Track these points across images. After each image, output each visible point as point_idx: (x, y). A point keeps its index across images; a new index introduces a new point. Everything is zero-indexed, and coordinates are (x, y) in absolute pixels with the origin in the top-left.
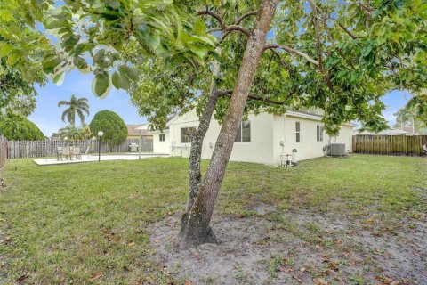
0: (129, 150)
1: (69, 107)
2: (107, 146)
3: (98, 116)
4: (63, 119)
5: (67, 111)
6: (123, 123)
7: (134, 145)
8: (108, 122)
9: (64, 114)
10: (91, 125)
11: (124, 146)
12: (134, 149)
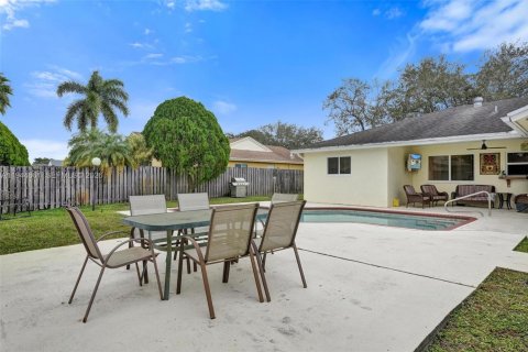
1: (82, 96)
4: (68, 121)
5: (81, 104)
7: (240, 182)
8: (193, 125)
9: (72, 110)
10: (148, 132)
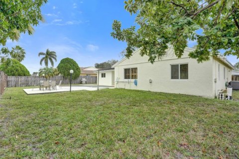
0: (81, 83)
1: (44, 56)
2: (68, 80)
3: (63, 61)
5: (43, 58)
6: (78, 66)
7: (84, 80)
9: (42, 60)
10: (58, 67)
11: (78, 80)
12: (84, 82)
